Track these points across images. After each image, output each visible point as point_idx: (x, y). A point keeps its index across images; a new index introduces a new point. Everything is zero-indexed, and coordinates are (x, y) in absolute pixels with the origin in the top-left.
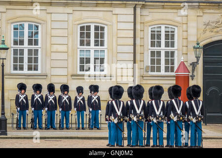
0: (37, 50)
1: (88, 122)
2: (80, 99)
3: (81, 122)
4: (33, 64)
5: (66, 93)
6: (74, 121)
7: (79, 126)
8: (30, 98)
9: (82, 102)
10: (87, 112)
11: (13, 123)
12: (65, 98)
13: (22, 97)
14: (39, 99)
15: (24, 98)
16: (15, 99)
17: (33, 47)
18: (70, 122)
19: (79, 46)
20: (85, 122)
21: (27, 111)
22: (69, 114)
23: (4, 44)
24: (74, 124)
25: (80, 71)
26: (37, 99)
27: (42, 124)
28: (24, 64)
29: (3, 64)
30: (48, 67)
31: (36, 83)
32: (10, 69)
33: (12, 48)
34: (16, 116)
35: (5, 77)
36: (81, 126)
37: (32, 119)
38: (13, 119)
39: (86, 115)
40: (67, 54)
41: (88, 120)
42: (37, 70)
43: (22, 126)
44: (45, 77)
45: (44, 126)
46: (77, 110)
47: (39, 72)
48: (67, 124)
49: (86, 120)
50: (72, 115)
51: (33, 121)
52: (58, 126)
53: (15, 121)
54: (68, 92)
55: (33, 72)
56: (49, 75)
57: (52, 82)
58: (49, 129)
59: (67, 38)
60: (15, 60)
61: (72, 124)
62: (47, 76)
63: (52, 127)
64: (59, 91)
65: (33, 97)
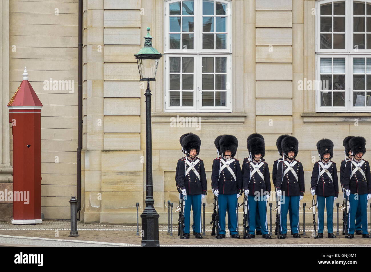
0: (225, 59)
1: (341, 221)
2: (325, 167)
3: (325, 221)
4: (215, 90)
5: (291, 155)
6: (309, 219)
7: (321, 229)
8: (208, 167)
9: (329, 174)
10: (339, 199)
11: (170, 225)
12: (290, 166)
13: (191, 166)
14: (230, 169)
15: (196, 167)
16: (175, 169)
17: (214, 52)
18: (301, 220)
19: (318, 50)
20: (334, 221)
21: (203, 196)
22: (298, 202)
23: (151, 46)
24: (309, 224)
25: (322, 105)
26: (226, 170)
27: (237, 225)
28: (195, 90)
29: (148, 90)
30: (249, 96)
31: (223, 134)
32: (163, 103)
33: (168, 56)
34: (177, 209)
35: (153, 119)
36: (326, 230)
37: (214, 216)
38: (171, 214)
39: (338, 205)
40: (290, 66)
41: (341, 216)
42: (224, 104)
43: (191, 230)
44: (242, 120)
45: (241, 230)
46: (316, 193)
47: (228, 108)
48: (294, 225)
49: (338, 216)
50: (304, 205)
51: (216, 218)
52: (274, 230)
53: (176, 220)
54: (296, 153)
55: (214, 109)
56: (251, 116)
57: (259, 131)
58: (253, 236)
59: (290, 31)
60: (174, 82)
61: (304, 225)
62: (246, 117)
63: (259, 233)
64: (274, 151)
65: (217, 164)
